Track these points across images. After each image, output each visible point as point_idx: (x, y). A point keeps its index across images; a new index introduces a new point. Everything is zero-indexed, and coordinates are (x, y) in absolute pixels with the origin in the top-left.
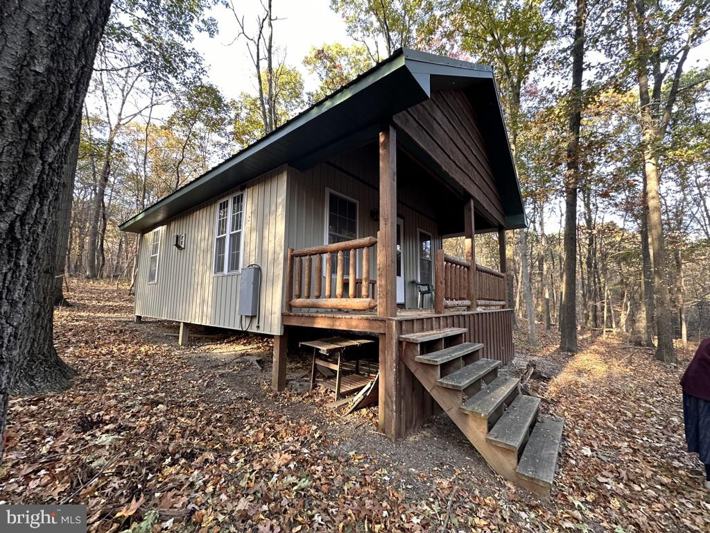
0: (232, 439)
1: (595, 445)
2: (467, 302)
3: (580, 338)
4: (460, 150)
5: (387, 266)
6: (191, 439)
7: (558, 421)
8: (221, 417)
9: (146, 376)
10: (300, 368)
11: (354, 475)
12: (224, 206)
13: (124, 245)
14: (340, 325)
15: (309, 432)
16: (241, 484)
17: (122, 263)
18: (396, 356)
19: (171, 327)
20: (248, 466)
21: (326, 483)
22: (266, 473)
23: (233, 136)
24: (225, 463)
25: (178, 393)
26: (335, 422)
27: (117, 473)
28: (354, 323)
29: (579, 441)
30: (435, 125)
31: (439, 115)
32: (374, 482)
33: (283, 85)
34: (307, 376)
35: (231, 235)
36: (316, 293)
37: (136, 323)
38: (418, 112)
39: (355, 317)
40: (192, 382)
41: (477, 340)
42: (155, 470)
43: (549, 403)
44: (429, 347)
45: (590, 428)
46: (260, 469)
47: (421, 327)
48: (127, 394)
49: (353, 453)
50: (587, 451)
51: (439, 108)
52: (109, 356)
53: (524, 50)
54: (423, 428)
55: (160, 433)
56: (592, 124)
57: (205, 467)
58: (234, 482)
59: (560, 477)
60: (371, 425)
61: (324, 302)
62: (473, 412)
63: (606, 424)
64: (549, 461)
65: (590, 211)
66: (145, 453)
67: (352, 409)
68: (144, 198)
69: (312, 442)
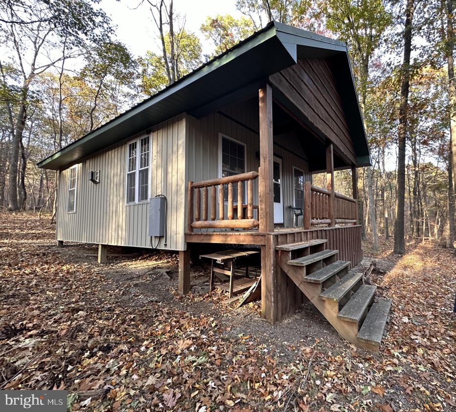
0: (144, 333)
1: (411, 315)
2: (328, 221)
3: (408, 244)
4: (323, 106)
5: (266, 194)
6: (107, 336)
7: (387, 301)
8: (134, 317)
9: (67, 290)
10: (202, 276)
11: (241, 350)
12: (133, 147)
13: (45, 182)
14: (231, 240)
15: (207, 323)
16: (150, 366)
17: (44, 197)
18: (274, 261)
19: (91, 249)
20: (156, 352)
21: (219, 359)
22: (172, 355)
23: (141, 88)
24: (137, 351)
25: (97, 301)
26: (228, 314)
27: (40, 368)
28: (242, 238)
29: (401, 313)
30: (303, 86)
31: (306, 78)
32: (256, 355)
33: (184, 47)
34: (208, 282)
35: (140, 171)
36: (212, 217)
37: (59, 247)
38: (290, 75)
39: (242, 233)
40: (110, 292)
41: (335, 248)
42: (75, 362)
43: (383, 290)
44: (298, 253)
45: (408, 304)
46: (166, 353)
47: (292, 239)
48: (49, 305)
49: (242, 335)
50: (406, 320)
51: (306, 72)
52: (32, 276)
53: (371, 32)
54: (295, 313)
55: (80, 333)
56: (418, 91)
57: (120, 356)
58: (145, 365)
59: (387, 338)
60: (256, 314)
61: (218, 223)
62: (328, 298)
63: (419, 301)
64: (379, 328)
65: (416, 154)
66: (66, 350)
67: (241, 303)
68: (61, 140)
69: (210, 330)
